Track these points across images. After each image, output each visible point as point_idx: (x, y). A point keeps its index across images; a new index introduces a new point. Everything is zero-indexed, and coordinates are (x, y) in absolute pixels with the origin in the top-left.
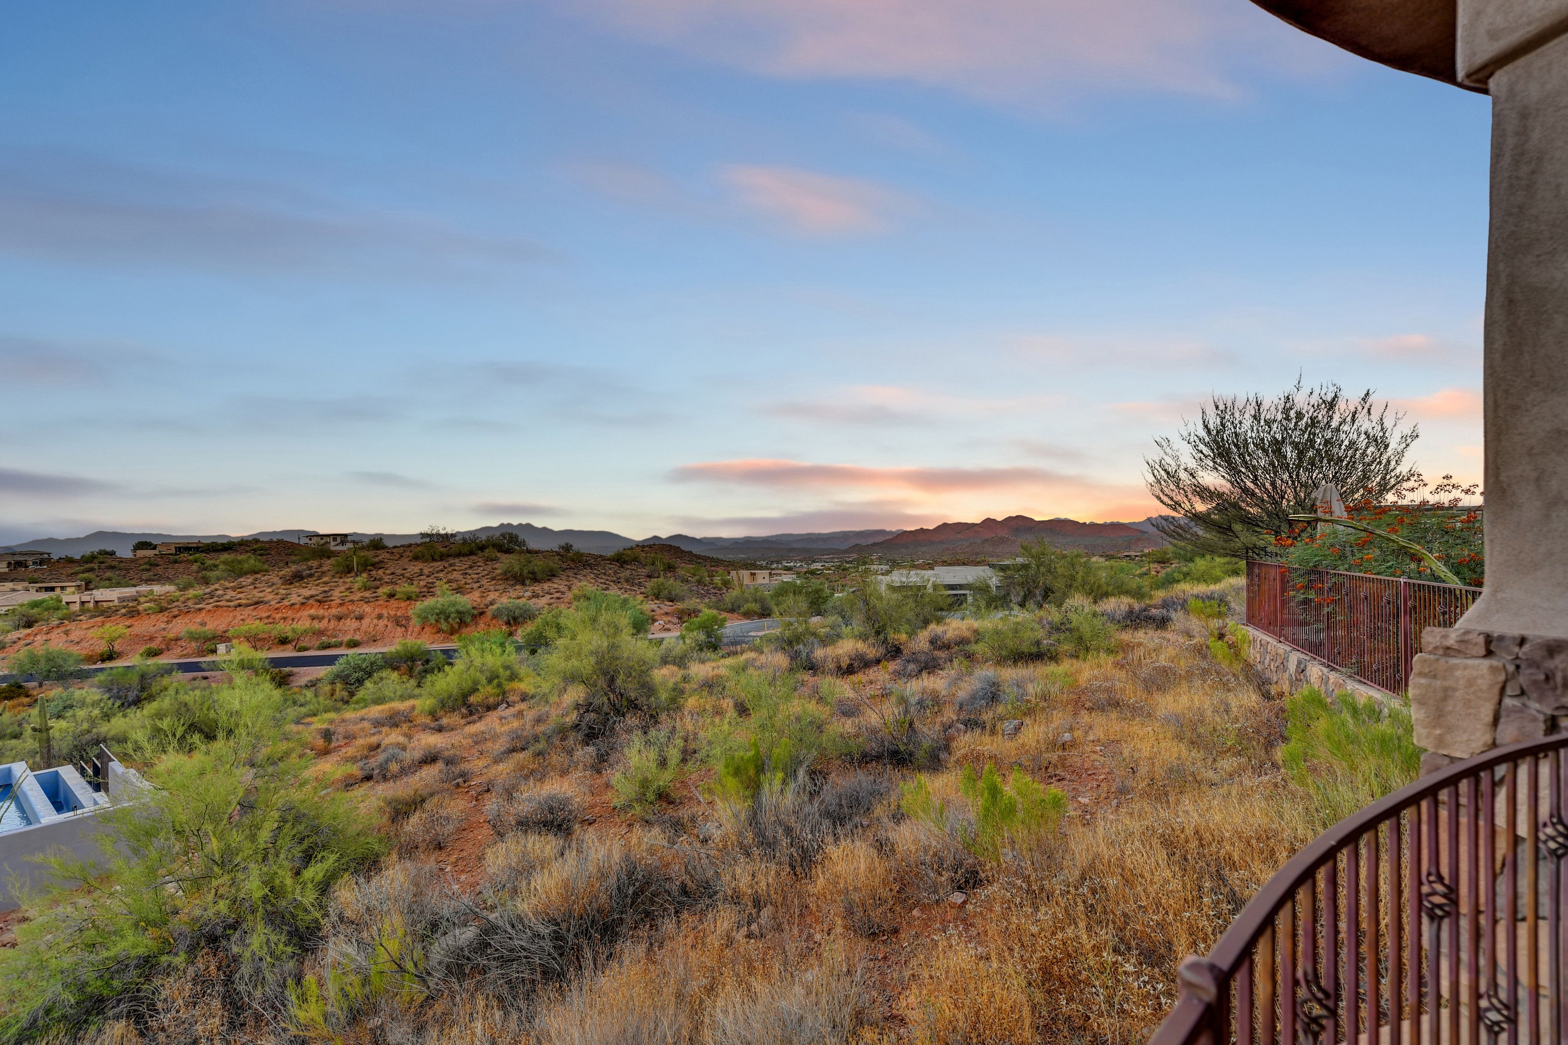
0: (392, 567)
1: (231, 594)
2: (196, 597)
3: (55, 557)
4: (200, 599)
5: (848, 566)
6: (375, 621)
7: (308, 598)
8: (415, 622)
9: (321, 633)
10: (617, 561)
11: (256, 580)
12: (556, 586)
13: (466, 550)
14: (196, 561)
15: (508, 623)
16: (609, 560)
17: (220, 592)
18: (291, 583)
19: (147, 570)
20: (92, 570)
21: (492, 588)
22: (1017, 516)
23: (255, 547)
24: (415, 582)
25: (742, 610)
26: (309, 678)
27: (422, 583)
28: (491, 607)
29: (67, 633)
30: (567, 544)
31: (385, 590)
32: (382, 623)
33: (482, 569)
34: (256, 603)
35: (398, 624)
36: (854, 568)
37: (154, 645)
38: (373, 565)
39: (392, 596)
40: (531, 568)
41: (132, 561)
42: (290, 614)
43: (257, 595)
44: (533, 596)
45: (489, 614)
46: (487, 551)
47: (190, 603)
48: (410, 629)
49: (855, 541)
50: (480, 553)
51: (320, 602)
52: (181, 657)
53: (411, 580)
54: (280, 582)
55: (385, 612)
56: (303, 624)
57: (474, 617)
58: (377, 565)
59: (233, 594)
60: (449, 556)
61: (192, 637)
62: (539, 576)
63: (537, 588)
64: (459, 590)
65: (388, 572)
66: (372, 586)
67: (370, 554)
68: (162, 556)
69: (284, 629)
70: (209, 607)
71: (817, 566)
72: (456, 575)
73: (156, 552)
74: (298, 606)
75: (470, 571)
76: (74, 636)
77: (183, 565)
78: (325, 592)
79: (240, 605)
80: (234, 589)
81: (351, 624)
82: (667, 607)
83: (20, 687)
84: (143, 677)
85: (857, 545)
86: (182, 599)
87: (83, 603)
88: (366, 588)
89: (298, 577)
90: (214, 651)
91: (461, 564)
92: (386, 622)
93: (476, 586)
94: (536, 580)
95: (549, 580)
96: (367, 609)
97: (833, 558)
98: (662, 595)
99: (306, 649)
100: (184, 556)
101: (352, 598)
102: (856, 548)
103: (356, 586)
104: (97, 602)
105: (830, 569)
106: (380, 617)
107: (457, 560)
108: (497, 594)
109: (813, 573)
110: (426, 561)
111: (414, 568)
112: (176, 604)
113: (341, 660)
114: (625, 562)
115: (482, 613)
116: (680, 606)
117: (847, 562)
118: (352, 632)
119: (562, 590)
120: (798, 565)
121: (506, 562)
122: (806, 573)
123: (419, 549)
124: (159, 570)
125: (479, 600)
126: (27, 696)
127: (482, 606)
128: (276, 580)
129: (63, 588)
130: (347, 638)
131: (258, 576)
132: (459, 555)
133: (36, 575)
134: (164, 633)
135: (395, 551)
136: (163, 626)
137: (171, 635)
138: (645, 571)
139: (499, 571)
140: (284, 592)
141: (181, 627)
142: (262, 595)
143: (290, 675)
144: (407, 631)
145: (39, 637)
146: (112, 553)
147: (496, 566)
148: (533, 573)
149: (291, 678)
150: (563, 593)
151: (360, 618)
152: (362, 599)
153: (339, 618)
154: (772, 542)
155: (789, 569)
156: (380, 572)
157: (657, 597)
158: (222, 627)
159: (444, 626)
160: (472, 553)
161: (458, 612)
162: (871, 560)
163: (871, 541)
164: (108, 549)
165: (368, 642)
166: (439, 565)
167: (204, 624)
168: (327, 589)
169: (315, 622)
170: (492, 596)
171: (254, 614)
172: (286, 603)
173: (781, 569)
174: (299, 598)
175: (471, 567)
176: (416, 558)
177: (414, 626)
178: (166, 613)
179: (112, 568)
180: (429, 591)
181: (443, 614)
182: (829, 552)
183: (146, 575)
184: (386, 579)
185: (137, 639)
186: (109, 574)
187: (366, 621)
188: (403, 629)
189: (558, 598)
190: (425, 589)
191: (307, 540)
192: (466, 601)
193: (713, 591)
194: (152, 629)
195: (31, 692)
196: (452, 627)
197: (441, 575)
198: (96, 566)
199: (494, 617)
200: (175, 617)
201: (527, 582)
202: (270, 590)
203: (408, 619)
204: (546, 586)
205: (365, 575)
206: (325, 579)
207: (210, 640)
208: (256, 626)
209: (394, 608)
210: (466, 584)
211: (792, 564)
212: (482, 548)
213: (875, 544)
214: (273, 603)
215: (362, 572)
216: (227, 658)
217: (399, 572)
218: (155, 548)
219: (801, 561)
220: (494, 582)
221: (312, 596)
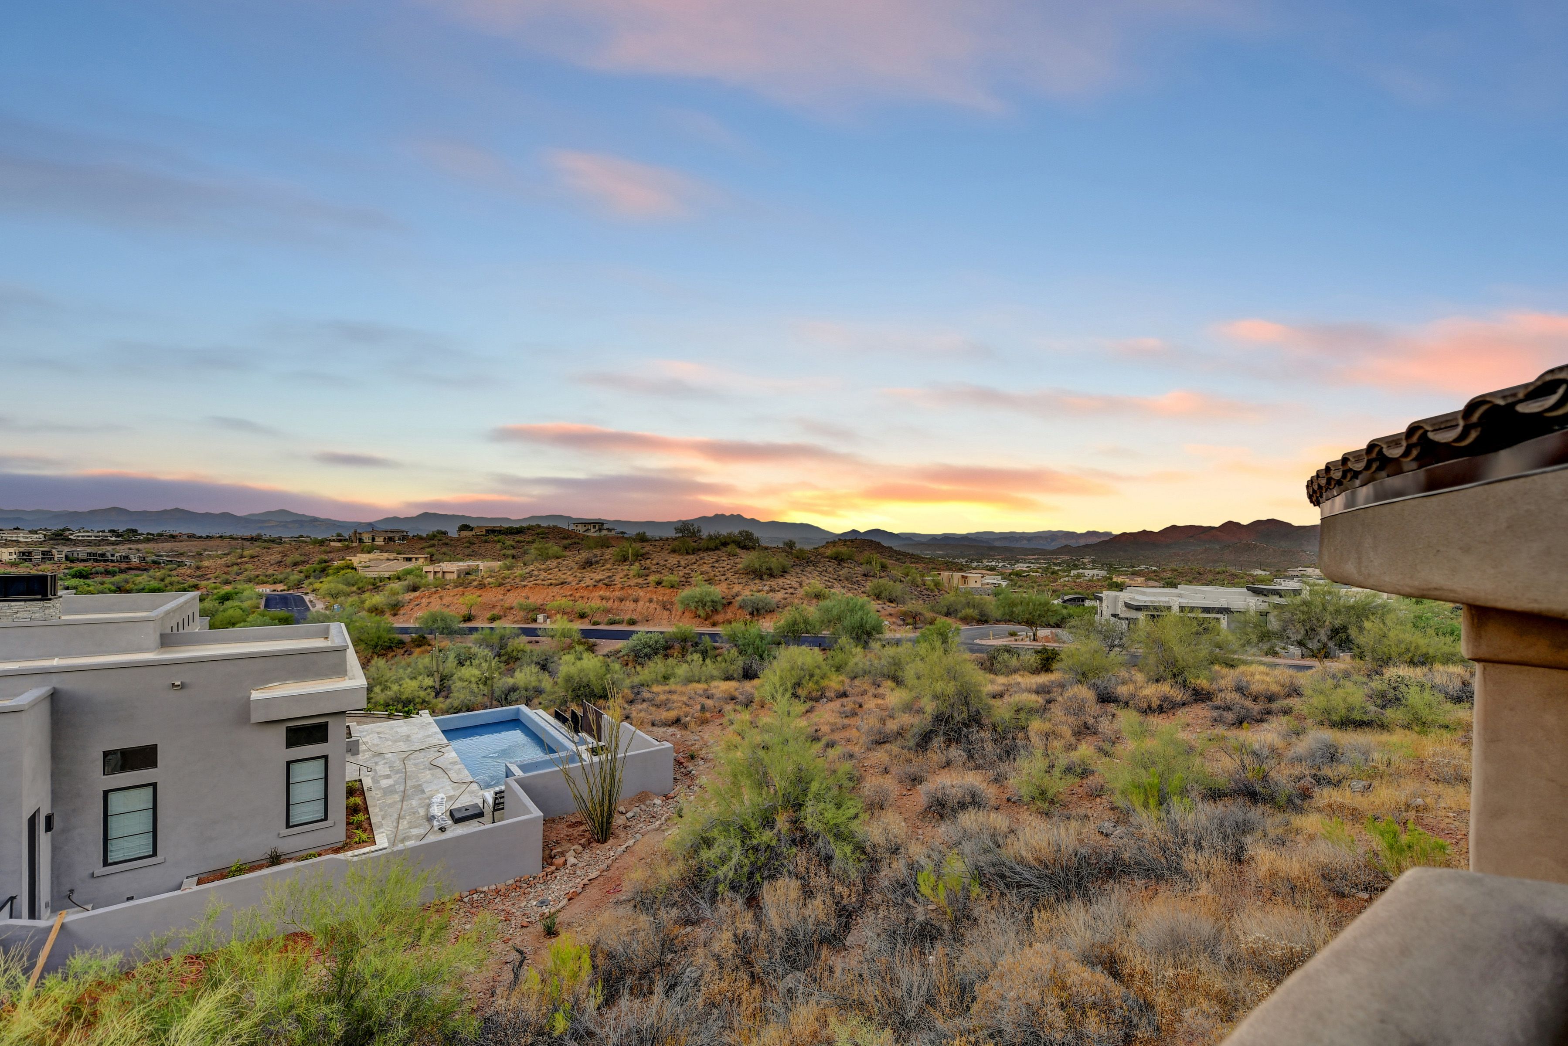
0: (657, 558)
1: (543, 575)
2: (521, 575)
3: (411, 535)
4: (523, 578)
5: (1056, 568)
6: (647, 604)
7: (598, 582)
8: (679, 608)
9: (608, 611)
10: (835, 559)
11: (559, 564)
12: (789, 582)
13: (712, 545)
14: (499, 542)
15: (752, 614)
16: (827, 557)
17: (536, 573)
18: (584, 568)
19: (468, 547)
20: (433, 545)
21: (736, 581)
22: (1268, 520)
23: (538, 531)
24: (675, 573)
25: (960, 615)
26: (609, 649)
27: (681, 574)
28: (737, 598)
29: (441, 598)
30: (791, 541)
31: (653, 578)
32: (653, 606)
33: (726, 563)
34: (562, 583)
35: (665, 608)
36: (1064, 571)
37: (495, 612)
38: (642, 556)
39: (659, 583)
40: (768, 565)
41: (459, 540)
42: (586, 593)
43: (562, 577)
44: (771, 591)
45: (737, 605)
46: (729, 547)
47: (517, 580)
48: (674, 613)
49: (1064, 542)
50: (724, 549)
51: (605, 584)
52: (515, 622)
53: (671, 570)
54: (576, 567)
55: (654, 597)
56: (596, 603)
57: (724, 605)
58: (645, 556)
59: (545, 574)
60: (699, 550)
61: (522, 608)
62: (775, 572)
63: (773, 583)
64: (709, 581)
65: (654, 562)
66: (644, 574)
67: (638, 545)
68: (477, 536)
69: (581, 605)
70: (530, 584)
71: (1021, 567)
72: (706, 568)
73: (473, 533)
74: (591, 588)
75: (716, 565)
76: (446, 600)
77: (490, 545)
78: (609, 577)
79: (551, 584)
80: (545, 570)
81: (629, 605)
82: (890, 608)
83: (424, 638)
84: (502, 638)
85: (1066, 546)
86: (512, 577)
87: (435, 572)
88: (640, 576)
89: (588, 564)
90: (535, 620)
91: (709, 558)
92: (655, 606)
93: (723, 578)
94: (772, 576)
95: (782, 576)
96: (641, 593)
97: (1039, 559)
98: (883, 595)
99: (598, 624)
100: (491, 537)
101: (629, 583)
102: (1066, 549)
103: (631, 573)
104: (444, 572)
105: (1037, 572)
106: (651, 601)
107: (705, 555)
108: (741, 586)
109: (1018, 574)
110: (682, 554)
111: (673, 560)
112: (508, 580)
113: (635, 637)
114: (842, 560)
115: (730, 603)
116: (902, 608)
117: (1055, 564)
118: (630, 612)
119: (795, 586)
120: (1001, 565)
121: (746, 558)
122: (1010, 574)
123: (676, 543)
124: (476, 547)
125: (726, 591)
126: (429, 645)
127: (730, 597)
128: (573, 565)
129: (417, 559)
130: (627, 617)
131: (559, 560)
132: (707, 549)
133: (400, 548)
134: (502, 603)
135: (656, 543)
136: (501, 597)
137: (507, 605)
138: (860, 570)
139: (740, 566)
140: (580, 575)
141: (514, 599)
142: (564, 576)
143: (594, 645)
144: (671, 614)
145: (424, 600)
146: (445, 533)
147: (737, 561)
148: (770, 569)
149: (595, 648)
150: (796, 589)
151: (636, 601)
152: (637, 585)
153: (621, 600)
154: (971, 539)
155: (992, 569)
156: (648, 561)
157: (878, 597)
158: (540, 602)
159: (701, 612)
160: (717, 548)
161: (713, 601)
162: (1083, 563)
163: (1082, 542)
164: (443, 530)
165: (642, 621)
166: (692, 558)
167: (527, 598)
168: (610, 574)
169: (604, 601)
170: (737, 588)
171: (561, 592)
172: (582, 584)
173: (982, 569)
174: (592, 581)
175: (717, 561)
176: (674, 551)
177: (677, 611)
178: (502, 588)
179: (446, 544)
180: (686, 581)
181: (701, 603)
182: (1033, 551)
183: (467, 551)
184: (653, 568)
185: (485, 606)
186: (444, 549)
187: (640, 603)
188: (668, 612)
189: (792, 594)
190: (683, 579)
191: (574, 527)
192: (718, 591)
193: (926, 592)
194: (494, 599)
195: (431, 642)
196: (708, 614)
197: (695, 567)
198: (436, 542)
199: (741, 607)
200: (509, 591)
201: (765, 577)
202: (570, 573)
203: (672, 603)
204: (781, 581)
205: (637, 564)
206: (608, 566)
207: (533, 611)
208: (563, 602)
209: (662, 594)
210: (715, 576)
211: (993, 563)
212: (725, 544)
213: (1087, 546)
214: (574, 583)
215: (634, 562)
216: (544, 626)
217: (662, 562)
218: (472, 530)
219: (1003, 561)
220: (737, 576)
221: (600, 580)
